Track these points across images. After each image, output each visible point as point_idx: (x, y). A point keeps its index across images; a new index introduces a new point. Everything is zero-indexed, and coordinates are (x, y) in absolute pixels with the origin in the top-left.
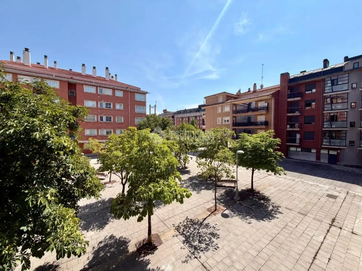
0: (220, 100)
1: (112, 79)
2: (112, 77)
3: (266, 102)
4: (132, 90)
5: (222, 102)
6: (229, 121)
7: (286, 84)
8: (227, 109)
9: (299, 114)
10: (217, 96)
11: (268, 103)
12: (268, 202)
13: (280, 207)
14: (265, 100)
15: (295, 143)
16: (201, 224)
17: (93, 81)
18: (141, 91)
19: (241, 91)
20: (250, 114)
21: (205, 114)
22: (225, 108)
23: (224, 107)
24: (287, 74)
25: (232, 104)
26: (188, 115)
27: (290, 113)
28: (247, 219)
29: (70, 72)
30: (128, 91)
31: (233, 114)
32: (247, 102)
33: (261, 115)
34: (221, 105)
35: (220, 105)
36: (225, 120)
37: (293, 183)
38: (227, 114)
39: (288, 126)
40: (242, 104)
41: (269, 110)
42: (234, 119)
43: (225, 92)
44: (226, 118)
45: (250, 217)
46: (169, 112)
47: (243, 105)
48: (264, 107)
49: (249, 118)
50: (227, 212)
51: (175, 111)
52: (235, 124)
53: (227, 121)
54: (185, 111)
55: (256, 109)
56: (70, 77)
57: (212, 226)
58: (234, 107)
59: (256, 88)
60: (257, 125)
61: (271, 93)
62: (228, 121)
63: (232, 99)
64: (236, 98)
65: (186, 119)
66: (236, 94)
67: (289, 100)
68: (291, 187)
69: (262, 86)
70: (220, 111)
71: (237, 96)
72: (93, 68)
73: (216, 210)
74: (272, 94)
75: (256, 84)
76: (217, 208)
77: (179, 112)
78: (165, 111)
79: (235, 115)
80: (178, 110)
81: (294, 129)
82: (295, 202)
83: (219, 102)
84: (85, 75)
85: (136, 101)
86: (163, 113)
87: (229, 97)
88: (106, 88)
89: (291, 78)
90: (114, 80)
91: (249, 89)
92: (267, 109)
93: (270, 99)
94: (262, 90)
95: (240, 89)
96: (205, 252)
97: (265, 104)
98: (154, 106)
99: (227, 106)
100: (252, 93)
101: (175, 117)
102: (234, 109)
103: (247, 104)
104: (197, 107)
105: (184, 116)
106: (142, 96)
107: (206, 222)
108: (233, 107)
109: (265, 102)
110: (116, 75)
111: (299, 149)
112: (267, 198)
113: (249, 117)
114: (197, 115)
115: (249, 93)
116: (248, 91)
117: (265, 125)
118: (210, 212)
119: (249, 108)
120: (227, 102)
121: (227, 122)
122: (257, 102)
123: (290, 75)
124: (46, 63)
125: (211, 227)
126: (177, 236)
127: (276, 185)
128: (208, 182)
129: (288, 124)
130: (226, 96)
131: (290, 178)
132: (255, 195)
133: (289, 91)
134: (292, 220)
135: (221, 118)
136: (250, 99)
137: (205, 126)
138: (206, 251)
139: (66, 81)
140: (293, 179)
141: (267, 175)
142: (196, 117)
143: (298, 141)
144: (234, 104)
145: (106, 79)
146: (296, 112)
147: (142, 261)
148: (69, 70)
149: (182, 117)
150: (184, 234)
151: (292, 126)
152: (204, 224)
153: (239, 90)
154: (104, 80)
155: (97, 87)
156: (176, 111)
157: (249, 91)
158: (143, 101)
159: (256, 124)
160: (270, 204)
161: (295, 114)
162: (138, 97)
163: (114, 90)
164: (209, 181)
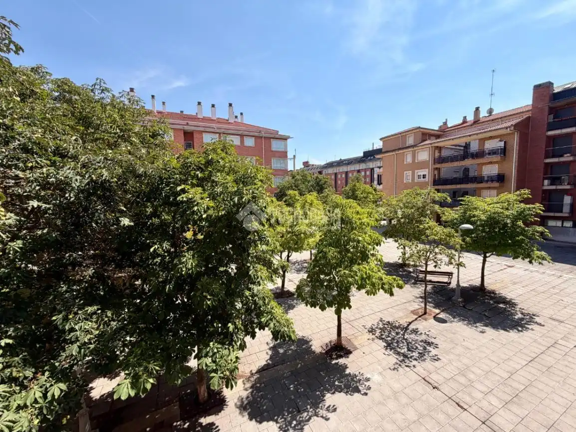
0: (410, 140)
1: (236, 120)
2: (236, 117)
3: (500, 141)
4: (267, 135)
5: (413, 144)
6: (427, 177)
7: (545, 105)
8: (424, 155)
9: (571, 159)
10: (404, 134)
11: (505, 142)
12: (513, 307)
13: (538, 316)
14: (500, 137)
15: (561, 212)
16: (406, 328)
17: (214, 125)
18: (280, 135)
19: (448, 124)
20: (468, 162)
21: (382, 167)
22: (419, 154)
23: (418, 152)
24: (550, 85)
25: (432, 147)
26: (344, 169)
27: (553, 156)
28: (476, 327)
29: (181, 116)
30: (262, 137)
31: (434, 164)
32: (462, 142)
33: (491, 163)
34: (412, 149)
35: (410, 150)
36: (419, 176)
37: (560, 281)
38: (422, 165)
39: (546, 182)
40: (452, 145)
41: (507, 154)
42: (436, 172)
43: (419, 128)
44: (422, 172)
45: (482, 325)
46: (313, 165)
47: (454, 147)
48: (498, 149)
49: (466, 170)
50: (442, 316)
51: (323, 163)
52: (438, 182)
53: (422, 177)
54: (340, 163)
55: (480, 154)
56: (185, 122)
57: (423, 332)
58: (437, 151)
59: (479, 115)
60: (482, 183)
61: (514, 123)
62: (424, 176)
63: (432, 138)
64: (438, 137)
65: (341, 176)
66: (437, 128)
67: (550, 133)
68: (557, 287)
69: (490, 111)
70: (409, 159)
71: (442, 133)
72: (211, 106)
73: (425, 313)
74: (516, 126)
75: (480, 109)
76: (428, 310)
77: (330, 165)
78: (306, 164)
79: (438, 166)
80: (327, 162)
81: (559, 187)
82: (568, 311)
83: (407, 145)
84: (202, 118)
85: (272, 151)
86: (303, 167)
87: (425, 135)
88: (229, 134)
89: (556, 91)
90: (239, 121)
91: (465, 118)
92: (504, 151)
93: (509, 134)
94: (491, 118)
95: (446, 120)
96: (420, 362)
97: (497, 144)
98: (293, 157)
99: (425, 151)
100: (471, 125)
101: (324, 172)
102: (437, 154)
103: (462, 146)
104: (362, 155)
105: (339, 170)
106: (282, 143)
107: (412, 327)
108: (435, 151)
109: (499, 139)
110: (242, 114)
111: (568, 224)
112: (510, 301)
113: (465, 168)
114: (361, 168)
115: (465, 125)
116: (461, 122)
117: (498, 182)
118: (417, 315)
119: (466, 153)
120: (422, 144)
121: (422, 179)
122: (482, 141)
123: (555, 86)
124: (153, 105)
125: (421, 334)
126: (373, 340)
127: (524, 284)
128: (401, 273)
129: (545, 179)
130: (421, 133)
131: (553, 273)
132: (487, 296)
133: (552, 116)
134: (564, 336)
135: (411, 172)
136: (470, 136)
137: (381, 185)
138: (422, 360)
139: (181, 130)
140: (559, 275)
141: (506, 267)
142: (359, 171)
143: (566, 209)
144: (437, 147)
145: (230, 121)
146: (566, 155)
147: (337, 364)
148: (180, 112)
149: (335, 172)
150: (382, 339)
151: (553, 181)
152: (410, 329)
153: (444, 121)
154: (227, 122)
155: (220, 134)
156: (325, 163)
157: (465, 121)
158: (283, 150)
159: (479, 179)
160: (518, 309)
161: (562, 159)
162: (276, 146)
163: (242, 136)
164: (401, 271)
